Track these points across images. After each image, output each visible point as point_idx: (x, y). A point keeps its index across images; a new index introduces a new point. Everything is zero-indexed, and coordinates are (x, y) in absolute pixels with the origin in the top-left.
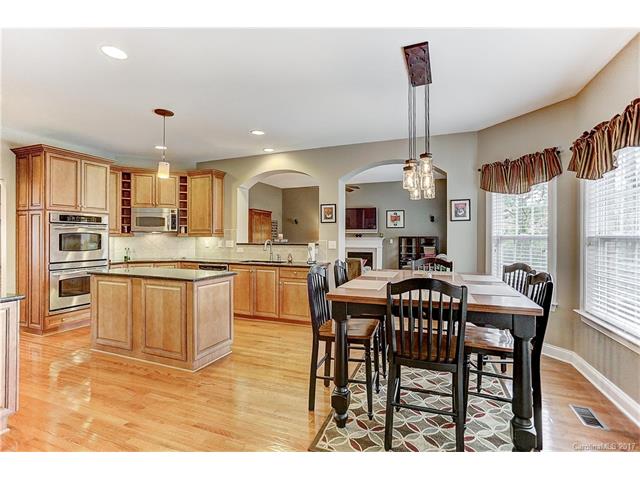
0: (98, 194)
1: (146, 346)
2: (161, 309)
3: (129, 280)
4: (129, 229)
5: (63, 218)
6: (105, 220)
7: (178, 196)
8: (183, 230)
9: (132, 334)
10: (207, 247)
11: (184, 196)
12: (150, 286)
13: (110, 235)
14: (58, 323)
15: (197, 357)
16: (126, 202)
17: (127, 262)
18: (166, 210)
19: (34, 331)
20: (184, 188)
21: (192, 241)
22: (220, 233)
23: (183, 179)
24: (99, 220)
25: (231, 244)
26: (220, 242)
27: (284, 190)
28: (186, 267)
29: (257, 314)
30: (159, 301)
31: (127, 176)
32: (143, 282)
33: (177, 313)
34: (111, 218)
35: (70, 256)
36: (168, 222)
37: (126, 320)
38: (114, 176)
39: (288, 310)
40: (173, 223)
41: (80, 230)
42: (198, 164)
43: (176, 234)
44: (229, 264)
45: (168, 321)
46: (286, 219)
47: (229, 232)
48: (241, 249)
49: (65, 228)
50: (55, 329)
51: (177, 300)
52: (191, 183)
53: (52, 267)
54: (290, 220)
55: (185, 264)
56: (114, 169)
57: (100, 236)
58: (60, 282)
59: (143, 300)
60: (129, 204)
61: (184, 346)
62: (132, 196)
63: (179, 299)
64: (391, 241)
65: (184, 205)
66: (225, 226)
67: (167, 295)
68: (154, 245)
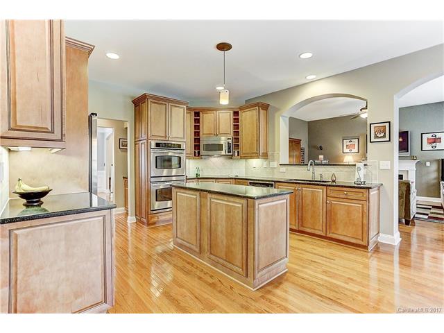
0: (179, 128)
1: (211, 253)
2: (224, 223)
3: (198, 194)
4: (199, 153)
5: (158, 145)
6: (184, 146)
7: (232, 126)
8: (236, 154)
9: (200, 240)
10: (255, 167)
11: (237, 127)
12: (216, 200)
13: (187, 157)
14: (155, 219)
15: (258, 276)
16: (197, 134)
17: (198, 178)
18: (223, 138)
19: (143, 223)
20: (236, 120)
21: (243, 162)
22: (265, 156)
23: (236, 113)
24: (179, 146)
25: (275, 164)
26: (265, 163)
27: (308, 122)
28: (239, 184)
29: (301, 229)
30: (222, 214)
31: (197, 114)
32: (209, 196)
33: (239, 229)
34: (187, 144)
35: (165, 172)
36: (225, 148)
37: (196, 227)
38: (189, 115)
39: (337, 229)
40: (229, 148)
41: (170, 154)
42: (246, 101)
43: (231, 157)
44: (275, 182)
45: (230, 235)
46: (311, 146)
47: (273, 155)
48: (283, 169)
49: (160, 153)
50: (154, 223)
51: (239, 217)
52: (242, 116)
53: (152, 180)
54: (315, 147)
55: (238, 180)
56: (189, 109)
57: (180, 158)
58: (156, 190)
59: (209, 212)
60: (199, 135)
61: (244, 262)
62: (201, 129)
63: (240, 215)
64: (428, 164)
65: (237, 133)
66: (270, 149)
67: (229, 210)
68: (216, 165)
